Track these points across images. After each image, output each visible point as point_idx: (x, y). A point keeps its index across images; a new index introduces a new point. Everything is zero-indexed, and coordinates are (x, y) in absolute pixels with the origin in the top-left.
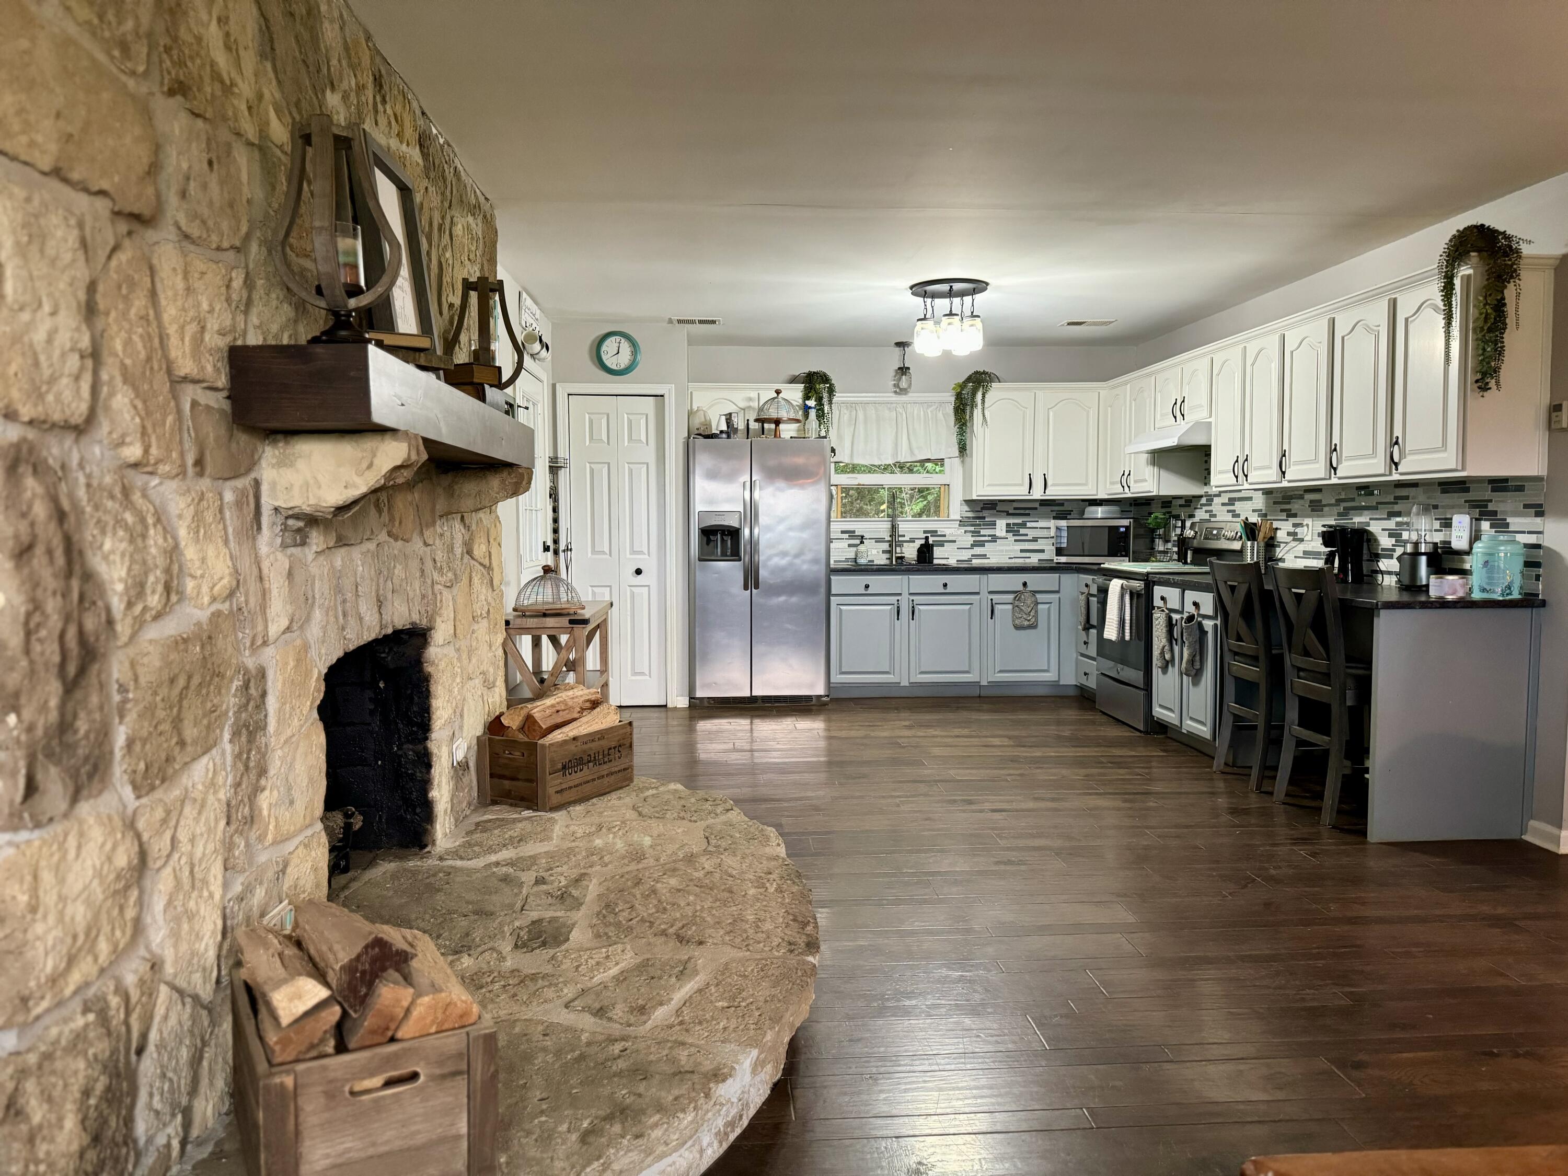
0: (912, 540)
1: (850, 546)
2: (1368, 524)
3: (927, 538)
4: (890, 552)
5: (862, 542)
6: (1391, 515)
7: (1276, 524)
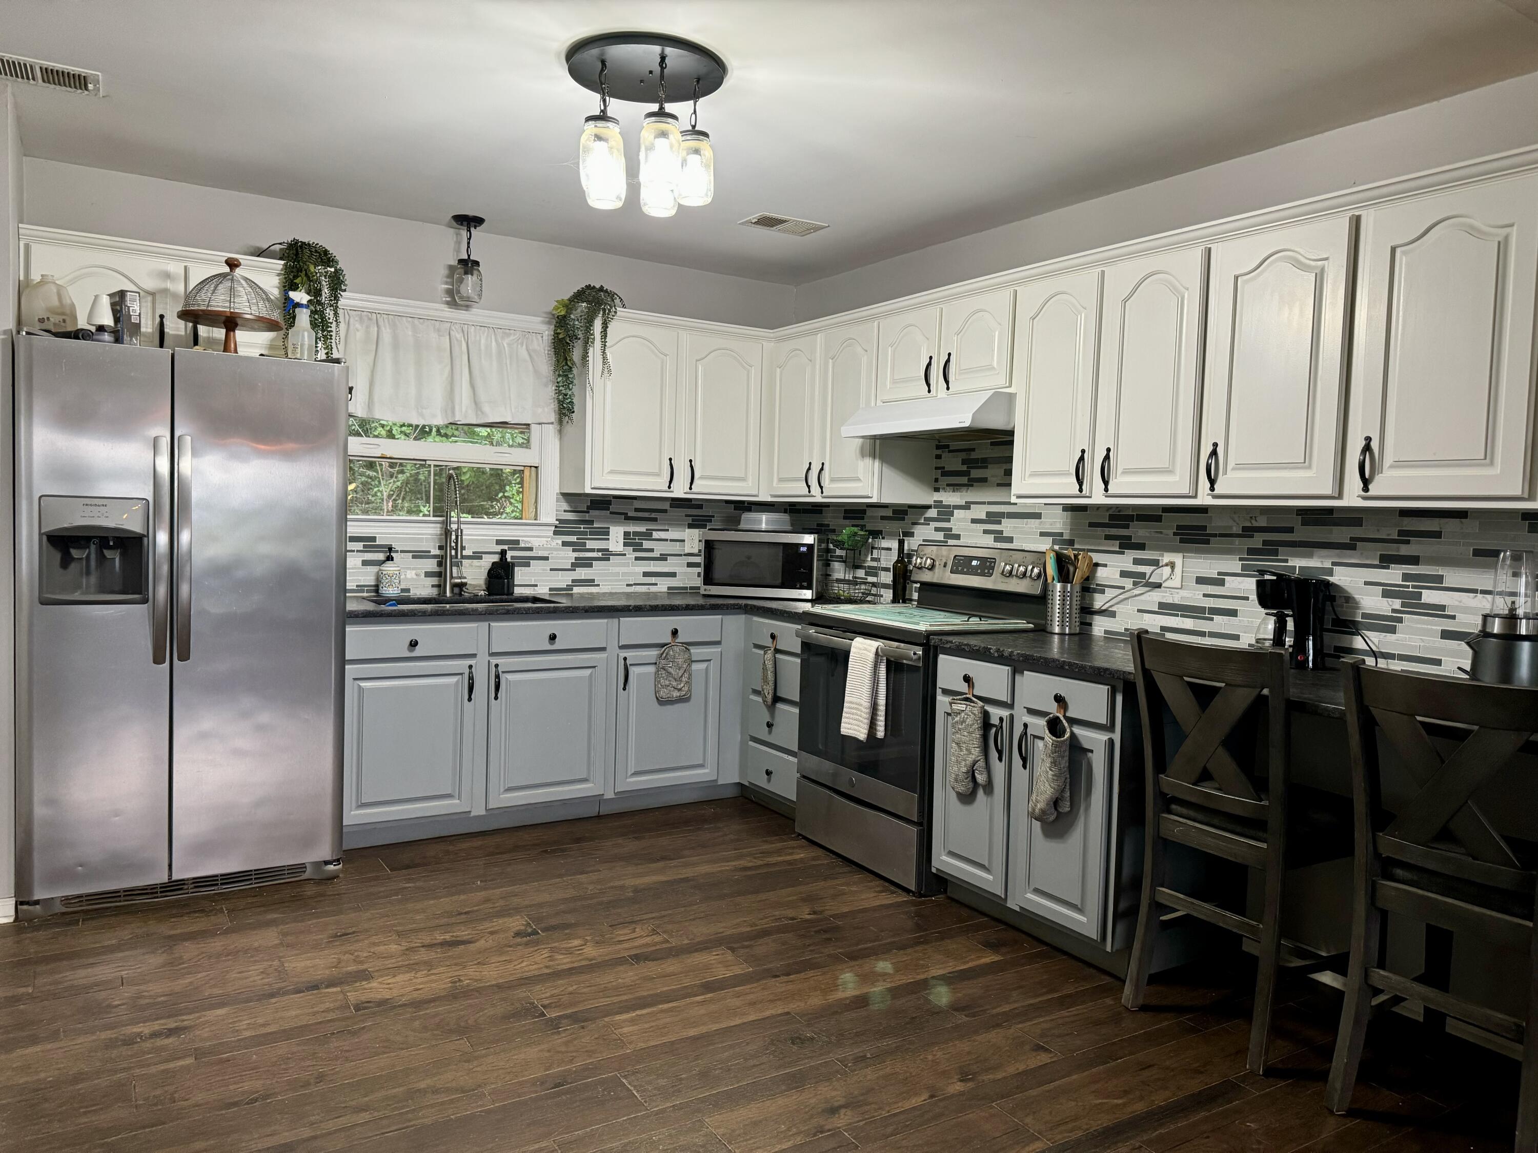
0: (477, 556)
1: (365, 563)
2: (1330, 572)
3: (503, 553)
4: (439, 575)
5: (390, 558)
6: (1386, 561)
7: (1097, 558)
